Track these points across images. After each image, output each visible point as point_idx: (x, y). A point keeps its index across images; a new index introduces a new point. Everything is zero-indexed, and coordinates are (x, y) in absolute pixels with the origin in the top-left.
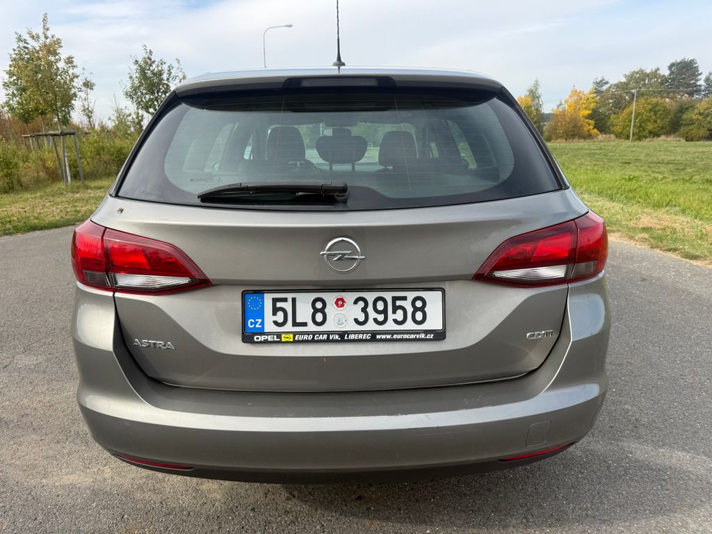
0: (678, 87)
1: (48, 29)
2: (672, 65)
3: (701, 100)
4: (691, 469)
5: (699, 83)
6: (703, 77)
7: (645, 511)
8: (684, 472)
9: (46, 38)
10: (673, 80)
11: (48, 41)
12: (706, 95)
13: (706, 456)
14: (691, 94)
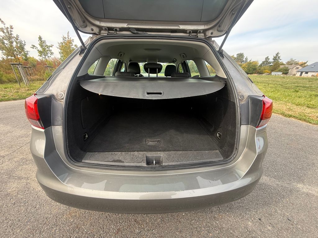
0: (238, 60)
1: (69, 36)
2: (238, 54)
3: (244, 64)
4: (270, 184)
5: (244, 59)
6: (245, 58)
7: (260, 204)
8: (269, 186)
9: (68, 38)
10: (237, 58)
11: (69, 39)
12: (245, 63)
13: (274, 178)
14: (241, 62)
